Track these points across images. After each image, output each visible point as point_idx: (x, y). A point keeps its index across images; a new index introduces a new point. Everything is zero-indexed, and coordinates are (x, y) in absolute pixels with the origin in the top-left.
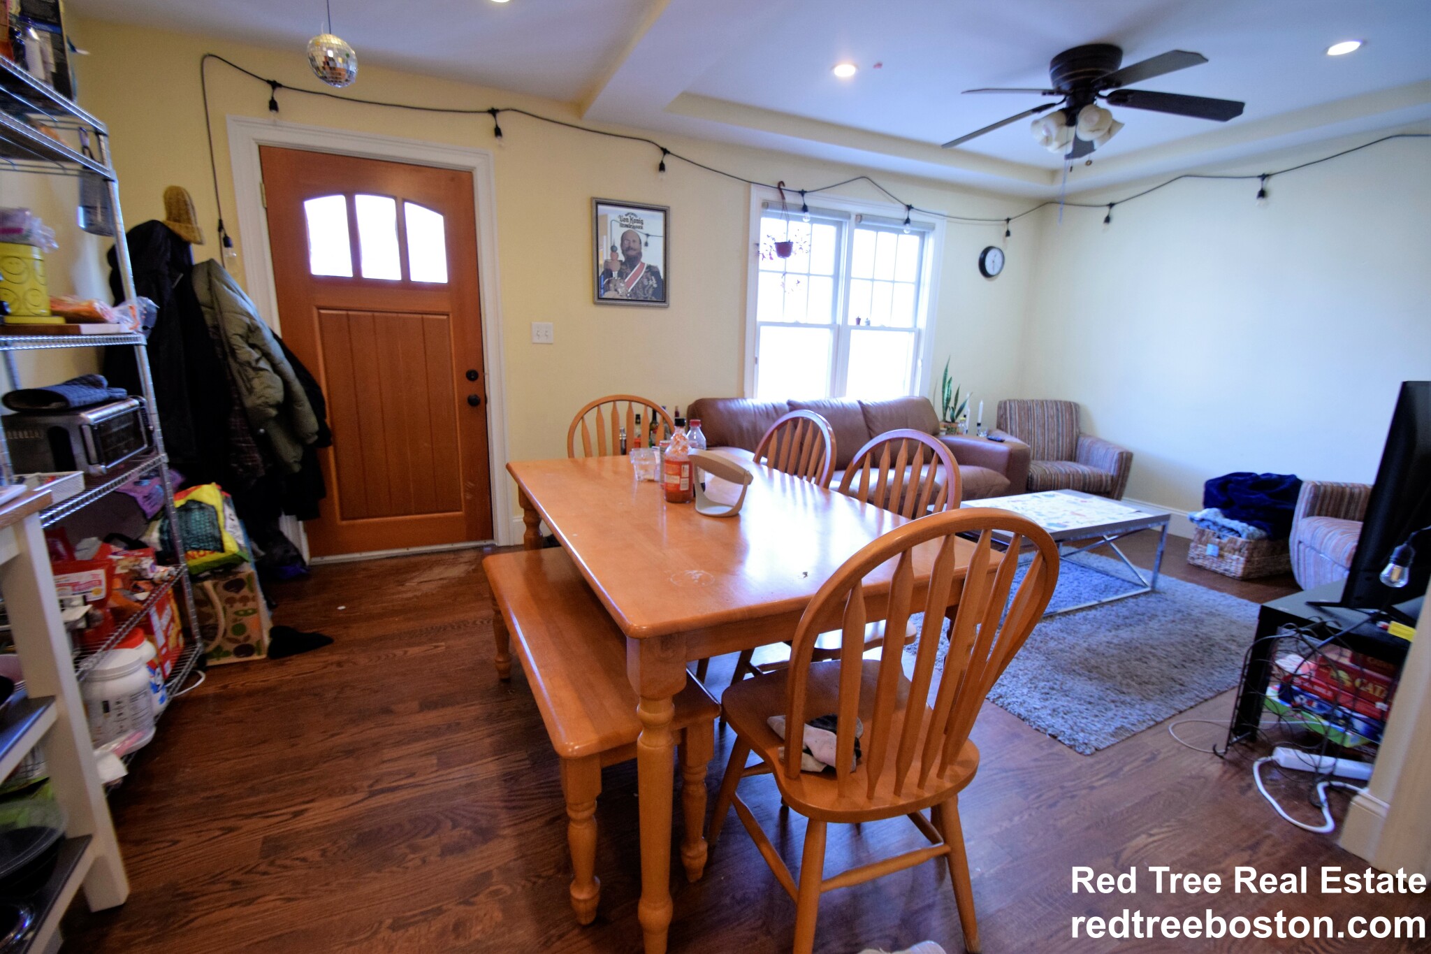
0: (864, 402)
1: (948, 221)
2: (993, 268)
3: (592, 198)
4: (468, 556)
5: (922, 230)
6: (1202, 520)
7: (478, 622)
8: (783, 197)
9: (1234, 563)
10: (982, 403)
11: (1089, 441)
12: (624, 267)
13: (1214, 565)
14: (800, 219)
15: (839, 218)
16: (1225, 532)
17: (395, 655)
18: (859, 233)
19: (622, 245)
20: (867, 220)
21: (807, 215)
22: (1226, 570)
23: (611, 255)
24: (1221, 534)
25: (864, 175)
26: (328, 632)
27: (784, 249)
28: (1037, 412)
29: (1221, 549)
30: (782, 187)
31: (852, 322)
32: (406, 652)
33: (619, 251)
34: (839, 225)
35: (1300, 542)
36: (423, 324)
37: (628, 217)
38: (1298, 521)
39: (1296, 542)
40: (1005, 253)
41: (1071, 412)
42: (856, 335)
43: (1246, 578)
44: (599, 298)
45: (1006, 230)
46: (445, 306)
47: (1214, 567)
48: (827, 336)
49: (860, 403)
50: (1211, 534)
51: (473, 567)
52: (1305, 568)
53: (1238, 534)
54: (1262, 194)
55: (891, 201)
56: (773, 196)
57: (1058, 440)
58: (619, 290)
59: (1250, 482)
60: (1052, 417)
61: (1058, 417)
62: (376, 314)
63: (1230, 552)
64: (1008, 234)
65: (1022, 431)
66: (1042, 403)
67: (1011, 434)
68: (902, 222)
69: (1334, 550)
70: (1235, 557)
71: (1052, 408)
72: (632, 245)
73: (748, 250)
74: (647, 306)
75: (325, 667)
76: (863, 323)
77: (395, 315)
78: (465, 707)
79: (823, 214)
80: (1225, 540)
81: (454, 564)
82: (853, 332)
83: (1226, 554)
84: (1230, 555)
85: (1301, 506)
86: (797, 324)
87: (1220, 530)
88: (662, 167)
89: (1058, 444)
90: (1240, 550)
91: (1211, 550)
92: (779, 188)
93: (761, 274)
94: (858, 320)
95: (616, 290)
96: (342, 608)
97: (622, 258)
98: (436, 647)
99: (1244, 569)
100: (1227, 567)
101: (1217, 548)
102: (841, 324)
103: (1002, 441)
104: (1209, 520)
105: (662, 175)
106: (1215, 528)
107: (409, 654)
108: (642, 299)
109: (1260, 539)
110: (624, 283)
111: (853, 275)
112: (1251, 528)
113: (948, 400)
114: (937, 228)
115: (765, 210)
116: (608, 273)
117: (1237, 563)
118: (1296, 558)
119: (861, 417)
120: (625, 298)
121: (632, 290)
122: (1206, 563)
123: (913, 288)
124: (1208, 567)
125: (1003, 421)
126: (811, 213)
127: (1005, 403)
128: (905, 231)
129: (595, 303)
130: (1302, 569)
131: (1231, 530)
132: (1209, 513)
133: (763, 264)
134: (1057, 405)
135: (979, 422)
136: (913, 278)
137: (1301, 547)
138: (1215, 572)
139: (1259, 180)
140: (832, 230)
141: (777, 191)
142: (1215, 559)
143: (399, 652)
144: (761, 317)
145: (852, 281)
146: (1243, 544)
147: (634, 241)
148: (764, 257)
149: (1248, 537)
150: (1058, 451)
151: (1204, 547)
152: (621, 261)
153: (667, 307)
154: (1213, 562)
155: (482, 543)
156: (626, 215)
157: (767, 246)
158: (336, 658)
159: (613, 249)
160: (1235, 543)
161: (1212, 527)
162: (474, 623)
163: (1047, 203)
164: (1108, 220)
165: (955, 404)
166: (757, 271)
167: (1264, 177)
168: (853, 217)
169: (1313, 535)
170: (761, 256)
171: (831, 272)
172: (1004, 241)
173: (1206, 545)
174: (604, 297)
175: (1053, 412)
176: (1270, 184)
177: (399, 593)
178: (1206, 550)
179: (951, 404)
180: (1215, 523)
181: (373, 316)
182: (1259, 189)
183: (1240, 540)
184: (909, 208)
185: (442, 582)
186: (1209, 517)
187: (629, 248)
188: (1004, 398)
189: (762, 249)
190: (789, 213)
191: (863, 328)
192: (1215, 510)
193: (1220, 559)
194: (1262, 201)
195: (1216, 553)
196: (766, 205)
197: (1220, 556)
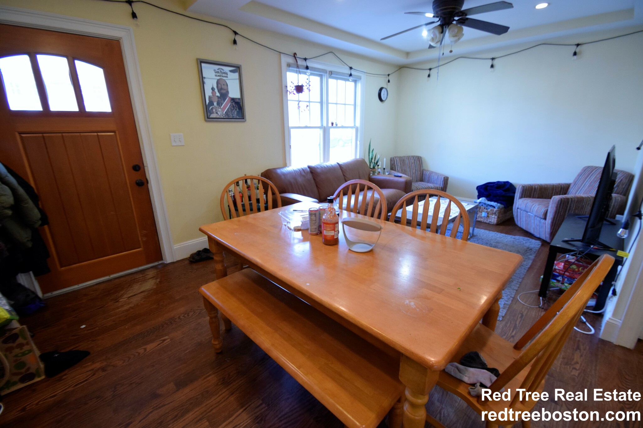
0: (340, 163)
1: (366, 75)
2: (384, 97)
3: (197, 59)
4: (151, 273)
5: (355, 79)
6: (480, 203)
7: (181, 317)
8: (297, 62)
9: (493, 219)
10: (385, 159)
11: (428, 173)
12: (220, 100)
13: (485, 220)
14: (305, 73)
15: (320, 73)
16: (489, 207)
17: (139, 354)
18: (331, 81)
19: (217, 87)
20: (334, 74)
21: (308, 71)
22: (490, 222)
23: (212, 93)
24: (487, 208)
25: (331, 51)
26: (83, 346)
27: (299, 89)
28: (407, 161)
29: (488, 214)
30: (296, 56)
31: (330, 125)
32: (145, 349)
33: (216, 90)
34: (321, 76)
35: (518, 208)
36: (99, 139)
37: (219, 71)
38: (516, 200)
39: (516, 208)
40: (388, 90)
41: (419, 160)
42: (332, 131)
43: (498, 224)
44: (208, 118)
45: (388, 80)
46: (113, 127)
47: (485, 221)
48: (320, 132)
49: (338, 164)
50: (483, 208)
51: (158, 280)
52: (520, 219)
53: (494, 207)
54: (492, 66)
55: (344, 65)
56: (291, 60)
57: (416, 172)
58: (219, 113)
59: (496, 186)
60: (413, 164)
61: (415, 163)
62: (64, 134)
63: (491, 215)
64: (389, 81)
65: (402, 170)
66: (408, 157)
67: (398, 172)
68: (348, 75)
69: (537, 211)
70: (493, 216)
71: (412, 159)
72: (223, 87)
73: (282, 90)
74: (235, 121)
75: (94, 375)
76: (334, 125)
77: (78, 134)
78: (205, 378)
79: (315, 71)
80: (489, 210)
81: (145, 280)
82: (331, 129)
83: (490, 215)
84: (491, 216)
85: (517, 195)
86: (306, 127)
87: (487, 206)
88: (235, 42)
89: (416, 175)
90: (495, 213)
91: (484, 214)
92: (294, 56)
93: (289, 102)
94: (332, 124)
95: (217, 113)
96: (84, 326)
97: (218, 94)
98: (164, 340)
99: (497, 220)
100: (490, 221)
101: (486, 213)
102: (326, 126)
103: (401, 177)
104: (483, 203)
105: (235, 46)
106: (485, 205)
107: (148, 350)
108: (231, 117)
109: (502, 208)
110: (221, 108)
111: (329, 102)
112: (499, 204)
113: (372, 159)
114: (362, 78)
115: (288, 68)
116: (211, 103)
117: (494, 219)
118: (516, 214)
119: (340, 171)
120: (222, 117)
121: (226, 112)
122: (482, 220)
123: (353, 107)
124: (483, 221)
125: (393, 166)
126: (310, 70)
127: (394, 158)
128: (350, 80)
129: (206, 121)
130: (519, 219)
131: (491, 206)
132: (482, 199)
133: (290, 97)
134: (414, 158)
135: (384, 167)
136: (353, 103)
137: (519, 210)
138: (486, 223)
139: (491, 60)
140: (318, 79)
141: (294, 58)
142: (485, 218)
143: (141, 351)
144: (291, 124)
145: (329, 104)
146: (496, 211)
147: (224, 85)
148: (290, 93)
149: (498, 208)
150: (416, 178)
151: (481, 214)
152: (218, 96)
153: (244, 122)
154: (485, 219)
155: (156, 264)
156: (218, 69)
157: (291, 88)
158: (97, 365)
159: (213, 89)
160: (493, 211)
161: (483, 205)
162: (179, 318)
163: (404, 67)
164: (429, 76)
165: (375, 161)
166: (287, 100)
167: (493, 59)
168: (328, 72)
169: (526, 206)
170: (288, 93)
171: (319, 100)
172: (387, 85)
173: (482, 213)
174: (211, 117)
175: (413, 161)
176: (496, 62)
177: (118, 308)
178: (482, 215)
179: (373, 161)
180: (485, 204)
181: (63, 136)
182: (491, 64)
183: (495, 210)
184: (351, 68)
185: (143, 294)
186: (483, 201)
187: (221, 89)
188: (392, 156)
189: (289, 89)
190: (300, 70)
191: (334, 128)
192: (484, 198)
193: (487, 218)
194: (492, 69)
195: (486, 215)
196: (289, 65)
197: (488, 216)
